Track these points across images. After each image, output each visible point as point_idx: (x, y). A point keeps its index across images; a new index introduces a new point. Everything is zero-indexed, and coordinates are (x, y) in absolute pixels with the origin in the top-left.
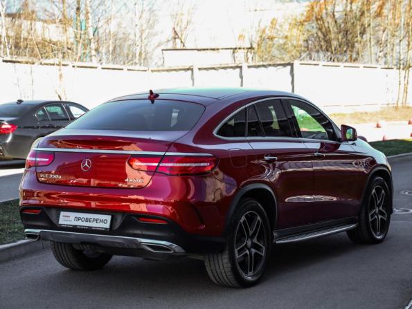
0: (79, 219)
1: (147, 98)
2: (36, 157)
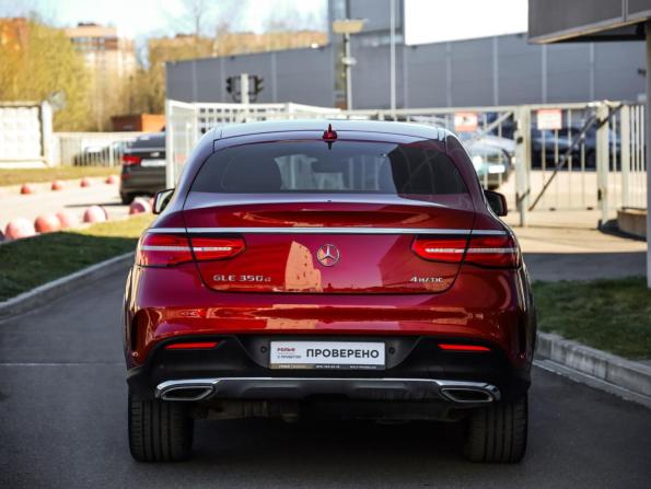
0: (318, 352)
1: (321, 137)
2: (191, 246)
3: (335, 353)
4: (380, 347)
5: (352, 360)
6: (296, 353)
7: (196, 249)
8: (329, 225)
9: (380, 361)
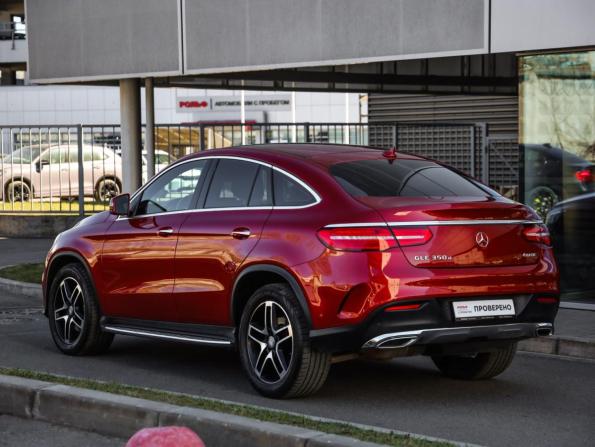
0: (480, 308)
2: (394, 235)
3: (490, 308)
4: (510, 302)
5: (498, 313)
6: (469, 309)
7: (398, 238)
8: (473, 218)
9: (512, 312)
